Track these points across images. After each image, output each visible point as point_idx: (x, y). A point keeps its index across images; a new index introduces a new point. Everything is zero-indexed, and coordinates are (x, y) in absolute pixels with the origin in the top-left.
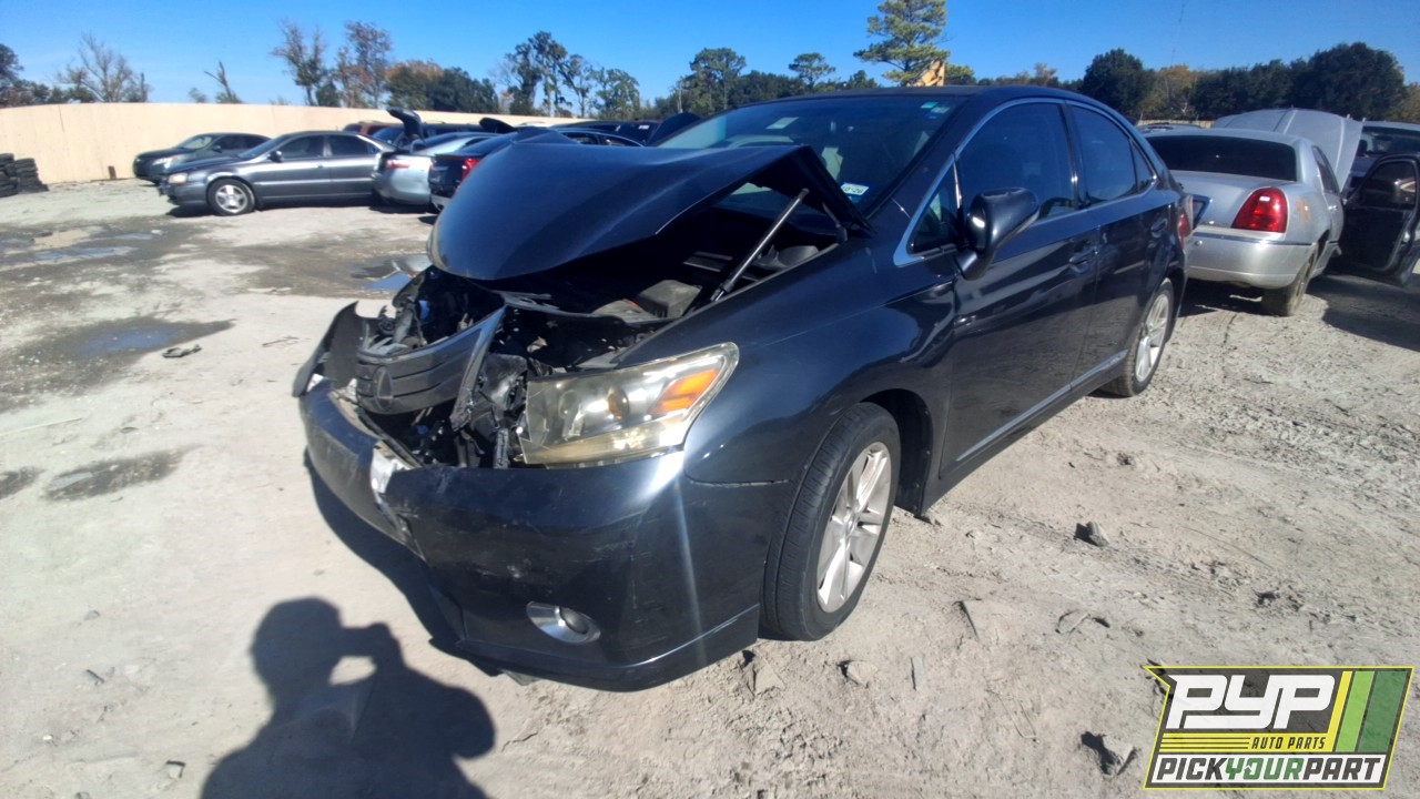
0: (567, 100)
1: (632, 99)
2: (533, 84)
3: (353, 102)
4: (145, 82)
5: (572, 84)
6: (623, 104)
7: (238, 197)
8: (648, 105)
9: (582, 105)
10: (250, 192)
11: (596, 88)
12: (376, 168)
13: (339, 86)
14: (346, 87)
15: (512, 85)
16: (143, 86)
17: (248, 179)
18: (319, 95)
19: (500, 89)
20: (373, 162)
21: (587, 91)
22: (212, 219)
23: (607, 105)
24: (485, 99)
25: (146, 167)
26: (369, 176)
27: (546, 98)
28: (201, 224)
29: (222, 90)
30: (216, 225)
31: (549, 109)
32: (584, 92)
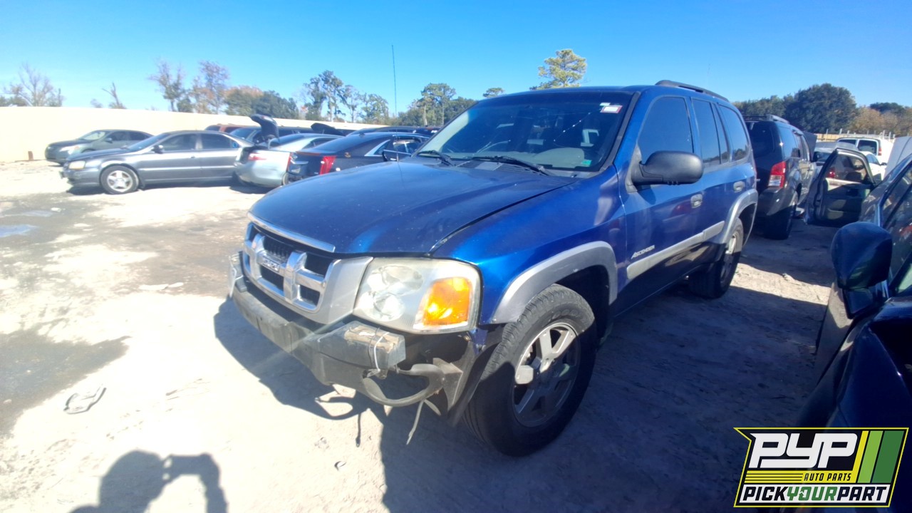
0: (343, 112)
1: (384, 112)
2: (321, 102)
3: (202, 110)
4: (61, 95)
5: (346, 102)
6: (378, 115)
7: (126, 180)
8: (394, 116)
9: (352, 115)
10: (135, 176)
11: (361, 106)
12: (238, 159)
13: (193, 100)
14: (198, 101)
15: (307, 102)
16: (59, 97)
17: (134, 166)
18: (179, 105)
19: (300, 105)
20: (237, 154)
21: (356, 106)
22: (103, 197)
23: (368, 115)
24: (290, 110)
25: (54, 154)
26: (232, 164)
27: (329, 110)
28: (94, 202)
29: (114, 101)
30: (106, 203)
31: (331, 117)
32: (353, 108)
